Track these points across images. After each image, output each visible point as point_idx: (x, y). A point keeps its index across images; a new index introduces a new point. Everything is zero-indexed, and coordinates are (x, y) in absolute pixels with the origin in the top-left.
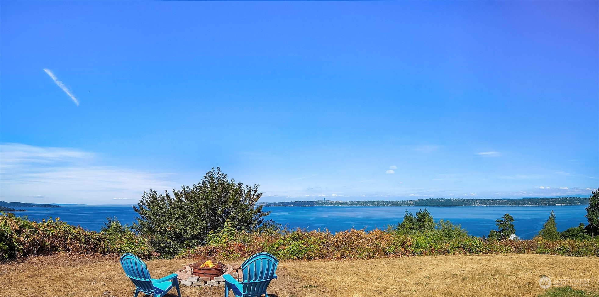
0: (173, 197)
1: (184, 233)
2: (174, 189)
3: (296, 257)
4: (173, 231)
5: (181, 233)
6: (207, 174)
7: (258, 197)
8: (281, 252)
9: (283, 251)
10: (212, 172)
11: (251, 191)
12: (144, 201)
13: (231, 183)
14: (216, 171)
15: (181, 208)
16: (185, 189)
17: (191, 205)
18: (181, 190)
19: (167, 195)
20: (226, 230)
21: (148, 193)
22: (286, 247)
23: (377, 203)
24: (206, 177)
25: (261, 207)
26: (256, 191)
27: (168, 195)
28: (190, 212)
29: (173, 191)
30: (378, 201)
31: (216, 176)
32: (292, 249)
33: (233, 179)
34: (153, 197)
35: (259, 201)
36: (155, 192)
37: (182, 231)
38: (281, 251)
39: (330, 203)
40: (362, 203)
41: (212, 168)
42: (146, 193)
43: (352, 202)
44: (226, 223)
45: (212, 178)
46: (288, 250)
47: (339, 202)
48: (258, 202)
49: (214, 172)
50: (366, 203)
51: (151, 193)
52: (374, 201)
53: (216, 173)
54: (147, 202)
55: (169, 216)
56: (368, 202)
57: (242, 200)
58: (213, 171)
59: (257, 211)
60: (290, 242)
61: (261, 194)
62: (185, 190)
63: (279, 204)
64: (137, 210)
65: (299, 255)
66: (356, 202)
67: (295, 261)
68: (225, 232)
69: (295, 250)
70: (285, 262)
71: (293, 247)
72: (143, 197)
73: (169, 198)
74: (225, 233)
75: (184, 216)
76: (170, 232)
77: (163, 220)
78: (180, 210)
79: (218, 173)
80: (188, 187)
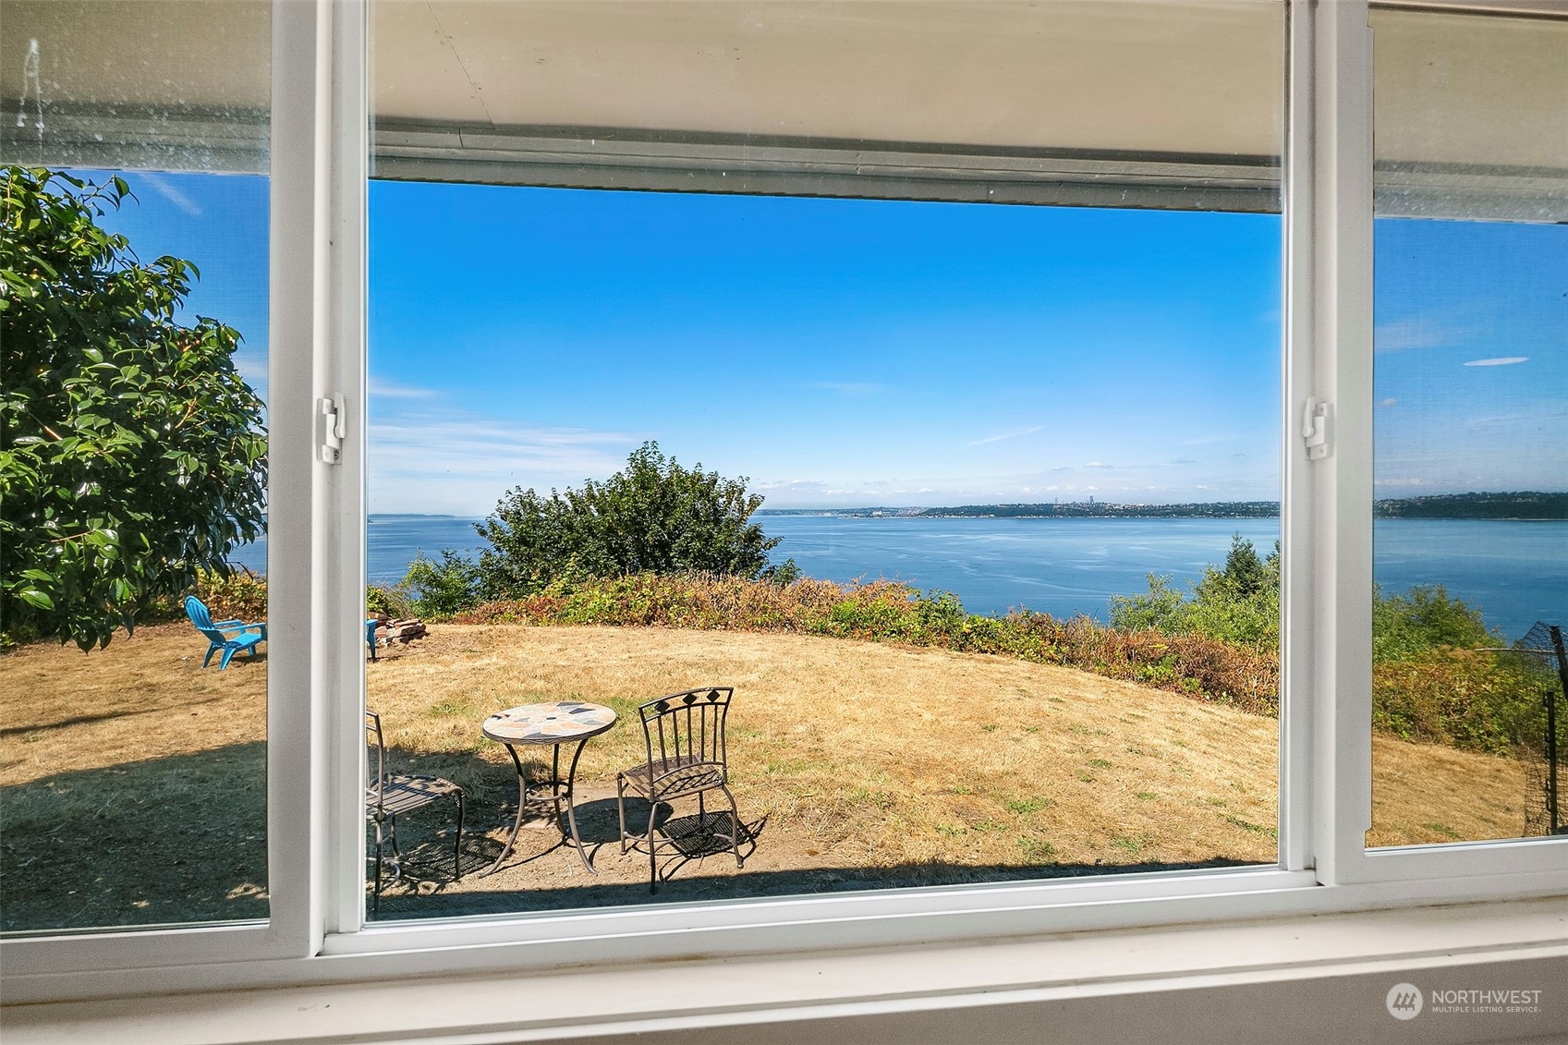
2: (569, 487)
12: (503, 512)
16: (592, 486)
18: (584, 488)
19: (555, 498)
21: (514, 493)
23: (1261, 509)
29: (569, 490)
30: (1263, 503)
34: (526, 502)
39: (1109, 510)
40: (1208, 510)
42: (509, 493)
43: (1178, 506)
47: (1135, 507)
50: (1222, 509)
51: (519, 493)
52: (1251, 503)
54: (508, 513)
56: (1230, 505)
62: (593, 489)
66: (1191, 505)
72: (501, 502)
80: (597, 483)
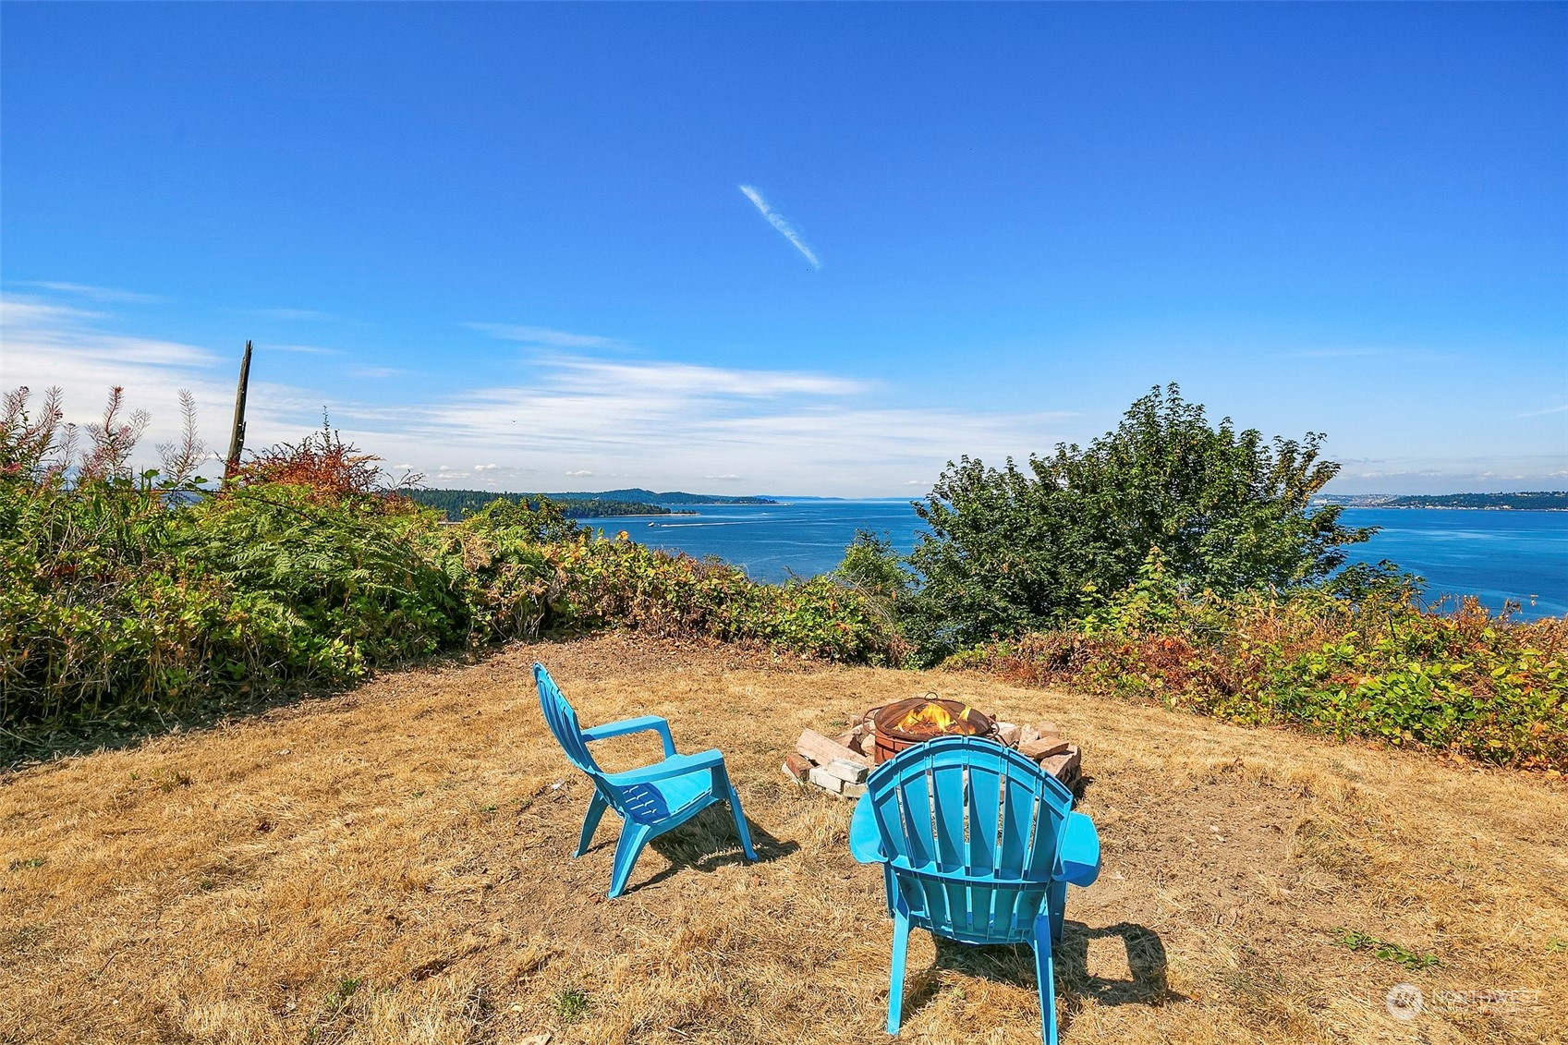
0: (1030, 476)
1: (1051, 583)
2: (1033, 454)
3: (1408, 736)
4: (1018, 577)
5: (1041, 583)
6: (1135, 405)
7: (1325, 473)
8: (1335, 700)
9: (1343, 695)
10: (1153, 398)
11: (1295, 455)
12: (946, 488)
13: (1217, 432)
14: (1165, 394)
15: (1044, 509)
16: (1066, 451)
17: (1076, 500)
18: (1054, 454)
19: (1011, 469)
20: (1146, 583)
21: (959, 464)
22: (1362, 681)
24: (1132, 415)
25: (1334, 513)
26: (1310, 457)
27: (1015, 469)
28: (1074, 521)
29: (1033, 458)
31: (1162, 412)
32: (1390, 695)
33: (1228, 420)
34: (973, 476)
35: (1328, 488)
36: (978, 462)
37: (1045, 577)
38: (1337, 692)
41: (1155, 388)
42: (953, 465)
44: (1149, 559)
45: (1150, 416)
46: (1370, 694)
48: (1321, 492)
49: (1158, 399)
51: (965, 464)
53: (1164, 402)
54: (952, 489)
55: (1009, 531)
57: (1260, 485)
58: (1156, 396)
59: (1314, 525)
60: (1392, 659)
61: (1338, 466)
62: (1068, 455)
63: (1444, 500)
64: (923, 513)
65: (1424, 727)
67: (1398, 753)
68: (1142, 590)
69: (1404, 698)
70: (1345, 748)
71: (1395, 683)
72: (943, 476)
73: (1017, 477)
74: (1141, 593)
75: (1055, 529)
76: (1009, 578)
77: (990, 542)
78: (1040, 514)
79: (1174, 400)
80: (1074, 448)
